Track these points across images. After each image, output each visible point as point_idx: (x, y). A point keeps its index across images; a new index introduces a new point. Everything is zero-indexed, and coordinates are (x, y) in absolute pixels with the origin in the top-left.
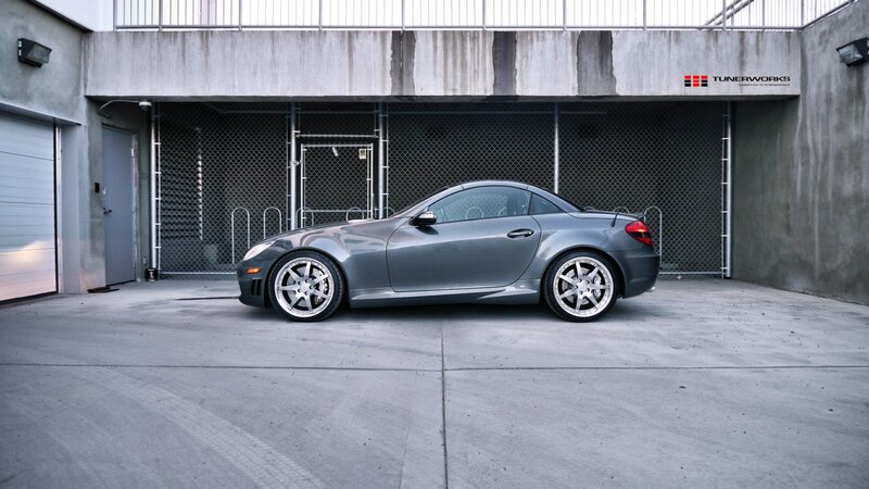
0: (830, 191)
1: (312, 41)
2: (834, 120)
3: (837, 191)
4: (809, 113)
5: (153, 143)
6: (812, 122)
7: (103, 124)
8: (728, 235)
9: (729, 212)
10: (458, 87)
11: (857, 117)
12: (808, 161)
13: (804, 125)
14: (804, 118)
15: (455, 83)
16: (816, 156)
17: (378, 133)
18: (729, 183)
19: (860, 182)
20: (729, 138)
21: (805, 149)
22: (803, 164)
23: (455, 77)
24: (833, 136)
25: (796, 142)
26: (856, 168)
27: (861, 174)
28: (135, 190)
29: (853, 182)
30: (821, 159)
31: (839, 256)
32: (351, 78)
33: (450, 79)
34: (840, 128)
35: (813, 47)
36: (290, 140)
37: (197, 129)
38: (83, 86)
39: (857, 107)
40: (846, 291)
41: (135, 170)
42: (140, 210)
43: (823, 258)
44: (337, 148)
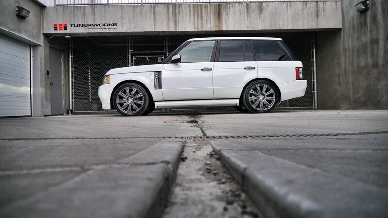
0: (355, 66)
1: (138, 9)
2: (356, 36)
3: (358, 64)
4: (346, 34)
5: (70, 57)
6: (347, 38)
7: (50, 46)
8: (315, 91)
9: (315, 81)
10: (200, 27)
11: (365, 33)
12: (346, 55)
13: (344, 39)
14: (344, 37)
15: (198, 25)
16: (350, 52)
17: (166, 51)
18: (315, 69)
19: (367, 59)
20: (314, 50)
21: (345, 50)
22: (344, 56)
23: (198, 23)
24: (356, 42)
25: (341, 47)
26: (365, 54)
27: (367, 56)
28: (63, 76)
29: (364, 60)
30: (351, 53)
31: (360, 92)
32: (154, 24)
33: (196, 24)
34: (359, 38)
35: (346, 7)
36: (129, 54)
37: (88, 54)
38: (42, 30)
39: (365, 29)
40: (363, 106)
41: (63, 68)
42: (65, 84)
43: (354, 94)
44: (148, 57)
